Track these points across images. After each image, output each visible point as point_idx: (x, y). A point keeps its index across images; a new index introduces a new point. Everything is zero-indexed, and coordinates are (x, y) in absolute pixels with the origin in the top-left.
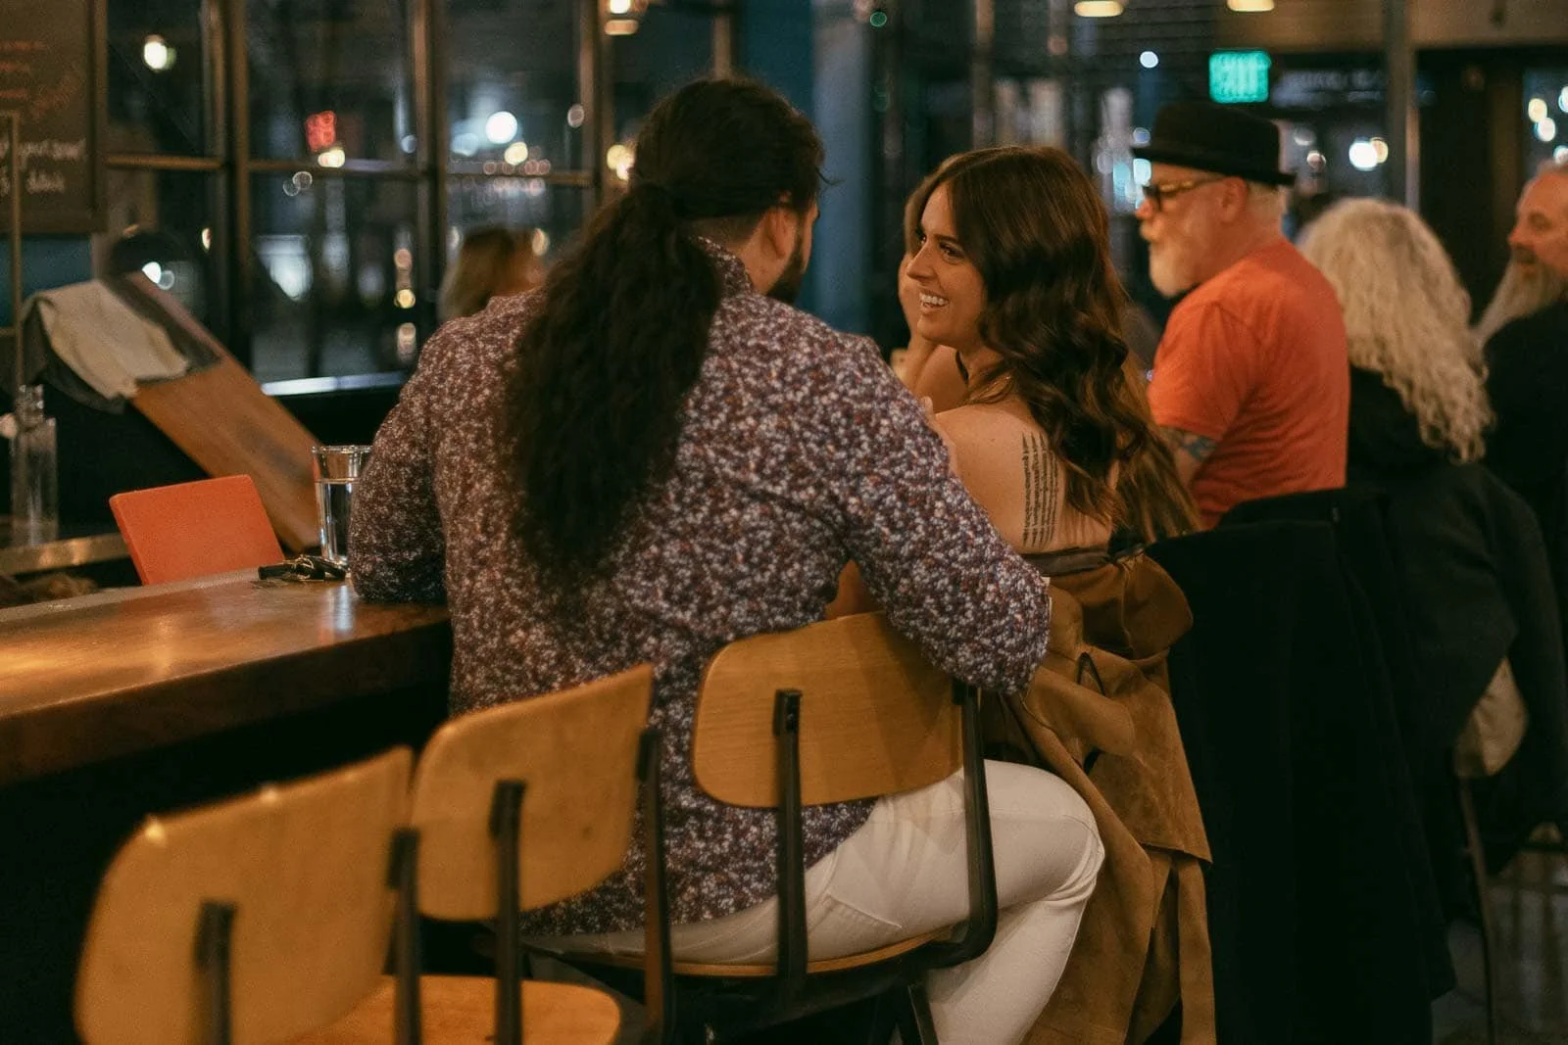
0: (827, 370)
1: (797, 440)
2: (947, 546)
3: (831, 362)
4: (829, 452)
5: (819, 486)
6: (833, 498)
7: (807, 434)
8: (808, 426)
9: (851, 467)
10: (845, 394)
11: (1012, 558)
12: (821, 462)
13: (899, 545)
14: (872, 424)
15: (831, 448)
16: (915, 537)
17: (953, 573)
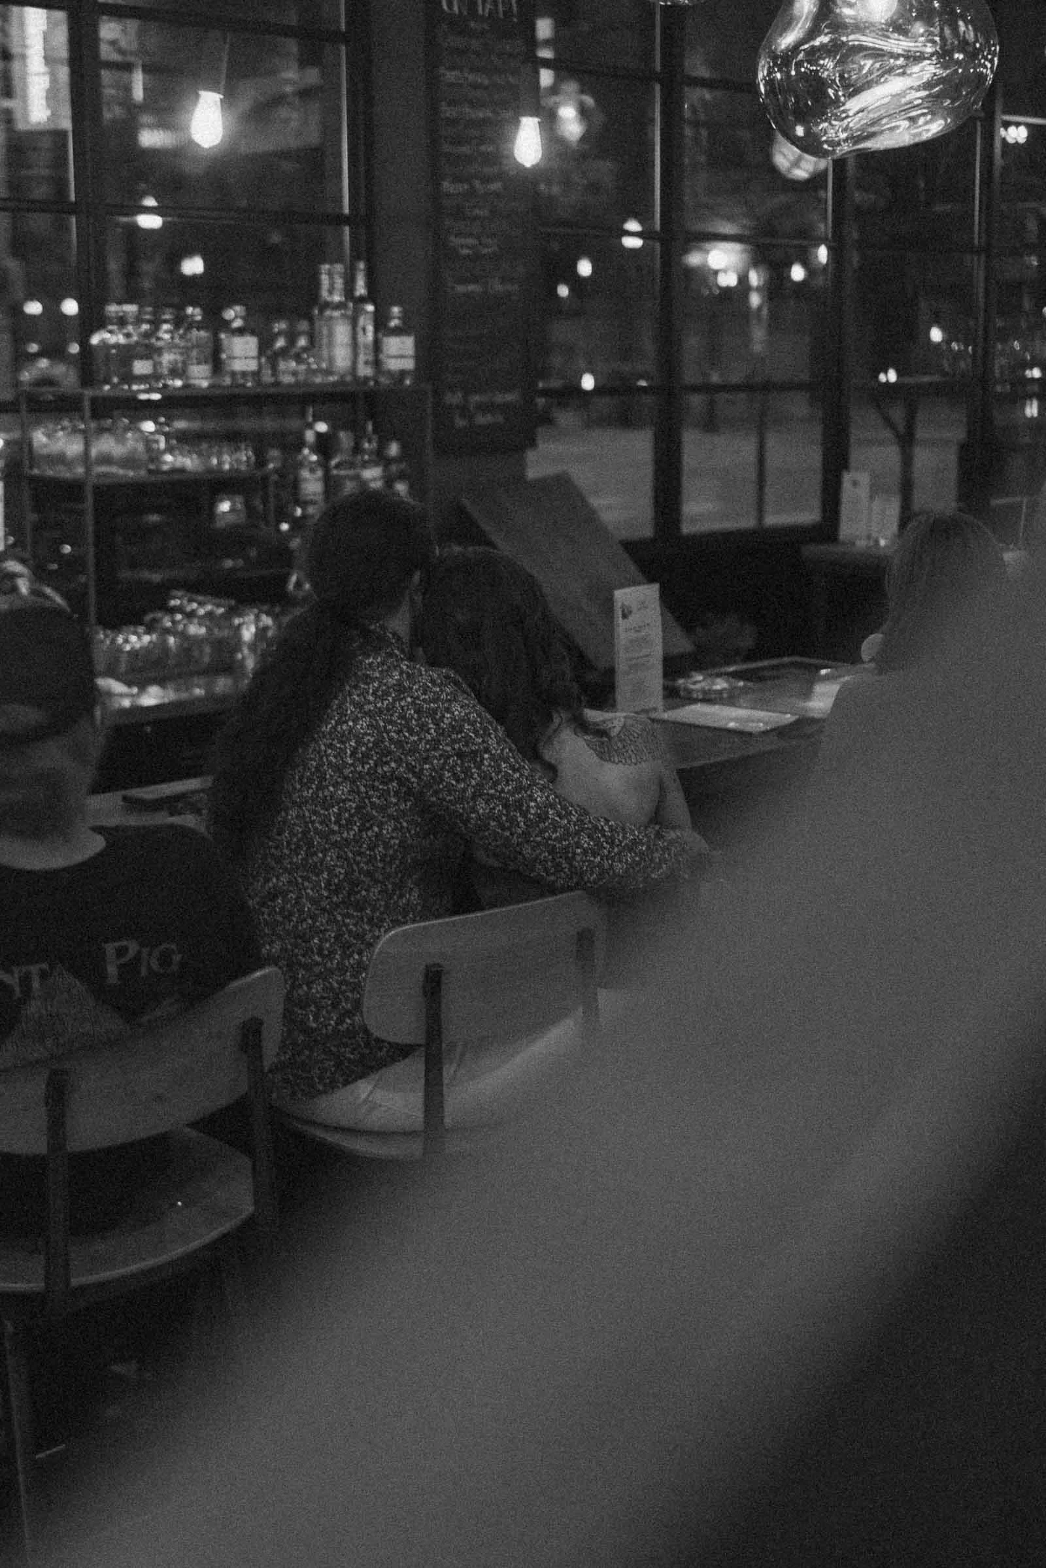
2: (496, 783)
4: (405, 737)
11: (542, 782)
13: (464, 790)
14: (438, 717)
15: (407, 734)
16: (473, 782)
17: (504, 801)
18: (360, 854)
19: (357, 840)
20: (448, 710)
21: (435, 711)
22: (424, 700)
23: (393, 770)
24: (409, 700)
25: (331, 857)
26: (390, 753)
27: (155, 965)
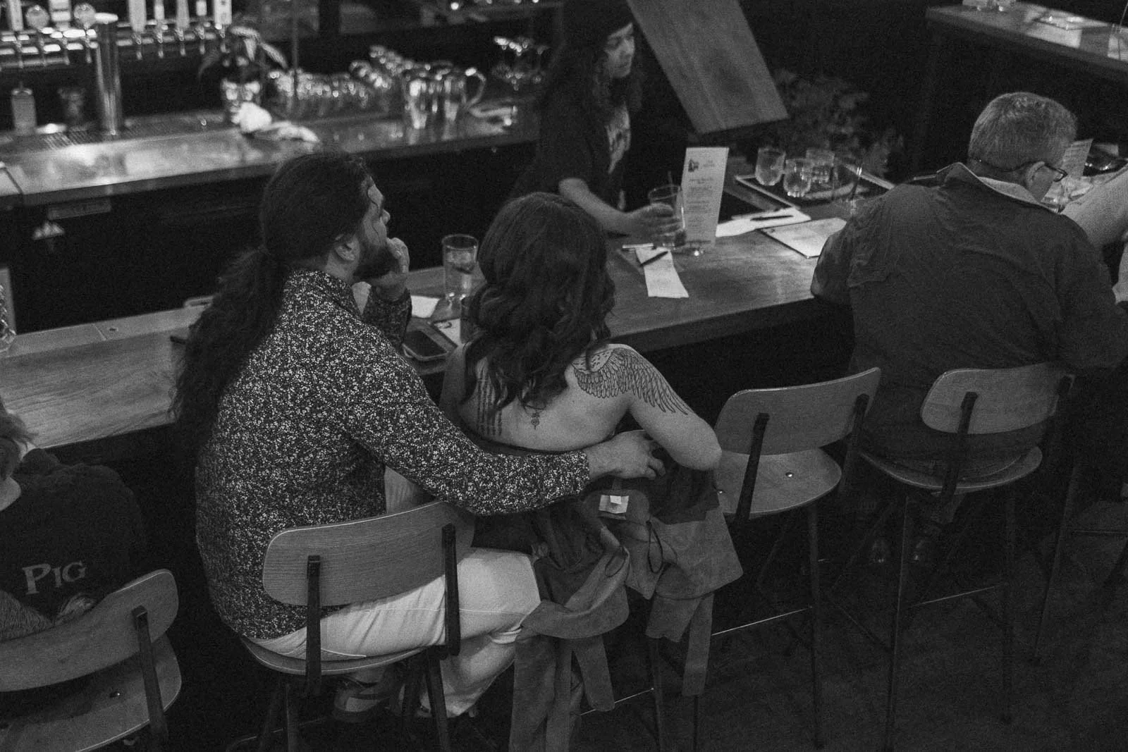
0: (336, 346)
1: (316, 385)
3: (340, 342)
5: (329, 411)
6: (339, 417)
7: (321, 382)
8: (322, 378)
9: (348, 400)
10: (345, 360)
12: (330, 398)
13: (381, 438)
14: (360, 376)
15: (335, 390)
16: (388, 434)
17: (412, 448)
18: (298, 473)
19: (297, 463)
20: (369, 370)
21: (358, 371)
22: (350, 362)
23: (325, 418)
24: (337, 361)
25: (277, 474)
26: (322, 403)
27: (67, 578)
